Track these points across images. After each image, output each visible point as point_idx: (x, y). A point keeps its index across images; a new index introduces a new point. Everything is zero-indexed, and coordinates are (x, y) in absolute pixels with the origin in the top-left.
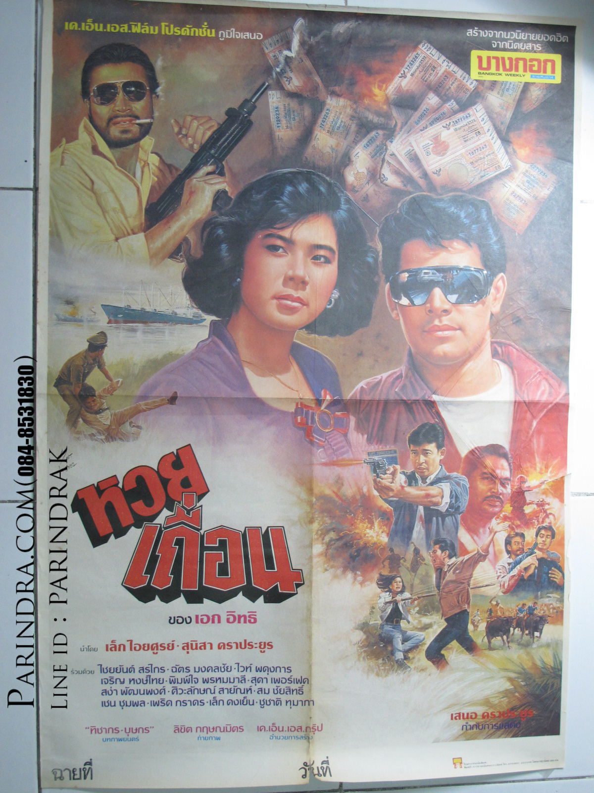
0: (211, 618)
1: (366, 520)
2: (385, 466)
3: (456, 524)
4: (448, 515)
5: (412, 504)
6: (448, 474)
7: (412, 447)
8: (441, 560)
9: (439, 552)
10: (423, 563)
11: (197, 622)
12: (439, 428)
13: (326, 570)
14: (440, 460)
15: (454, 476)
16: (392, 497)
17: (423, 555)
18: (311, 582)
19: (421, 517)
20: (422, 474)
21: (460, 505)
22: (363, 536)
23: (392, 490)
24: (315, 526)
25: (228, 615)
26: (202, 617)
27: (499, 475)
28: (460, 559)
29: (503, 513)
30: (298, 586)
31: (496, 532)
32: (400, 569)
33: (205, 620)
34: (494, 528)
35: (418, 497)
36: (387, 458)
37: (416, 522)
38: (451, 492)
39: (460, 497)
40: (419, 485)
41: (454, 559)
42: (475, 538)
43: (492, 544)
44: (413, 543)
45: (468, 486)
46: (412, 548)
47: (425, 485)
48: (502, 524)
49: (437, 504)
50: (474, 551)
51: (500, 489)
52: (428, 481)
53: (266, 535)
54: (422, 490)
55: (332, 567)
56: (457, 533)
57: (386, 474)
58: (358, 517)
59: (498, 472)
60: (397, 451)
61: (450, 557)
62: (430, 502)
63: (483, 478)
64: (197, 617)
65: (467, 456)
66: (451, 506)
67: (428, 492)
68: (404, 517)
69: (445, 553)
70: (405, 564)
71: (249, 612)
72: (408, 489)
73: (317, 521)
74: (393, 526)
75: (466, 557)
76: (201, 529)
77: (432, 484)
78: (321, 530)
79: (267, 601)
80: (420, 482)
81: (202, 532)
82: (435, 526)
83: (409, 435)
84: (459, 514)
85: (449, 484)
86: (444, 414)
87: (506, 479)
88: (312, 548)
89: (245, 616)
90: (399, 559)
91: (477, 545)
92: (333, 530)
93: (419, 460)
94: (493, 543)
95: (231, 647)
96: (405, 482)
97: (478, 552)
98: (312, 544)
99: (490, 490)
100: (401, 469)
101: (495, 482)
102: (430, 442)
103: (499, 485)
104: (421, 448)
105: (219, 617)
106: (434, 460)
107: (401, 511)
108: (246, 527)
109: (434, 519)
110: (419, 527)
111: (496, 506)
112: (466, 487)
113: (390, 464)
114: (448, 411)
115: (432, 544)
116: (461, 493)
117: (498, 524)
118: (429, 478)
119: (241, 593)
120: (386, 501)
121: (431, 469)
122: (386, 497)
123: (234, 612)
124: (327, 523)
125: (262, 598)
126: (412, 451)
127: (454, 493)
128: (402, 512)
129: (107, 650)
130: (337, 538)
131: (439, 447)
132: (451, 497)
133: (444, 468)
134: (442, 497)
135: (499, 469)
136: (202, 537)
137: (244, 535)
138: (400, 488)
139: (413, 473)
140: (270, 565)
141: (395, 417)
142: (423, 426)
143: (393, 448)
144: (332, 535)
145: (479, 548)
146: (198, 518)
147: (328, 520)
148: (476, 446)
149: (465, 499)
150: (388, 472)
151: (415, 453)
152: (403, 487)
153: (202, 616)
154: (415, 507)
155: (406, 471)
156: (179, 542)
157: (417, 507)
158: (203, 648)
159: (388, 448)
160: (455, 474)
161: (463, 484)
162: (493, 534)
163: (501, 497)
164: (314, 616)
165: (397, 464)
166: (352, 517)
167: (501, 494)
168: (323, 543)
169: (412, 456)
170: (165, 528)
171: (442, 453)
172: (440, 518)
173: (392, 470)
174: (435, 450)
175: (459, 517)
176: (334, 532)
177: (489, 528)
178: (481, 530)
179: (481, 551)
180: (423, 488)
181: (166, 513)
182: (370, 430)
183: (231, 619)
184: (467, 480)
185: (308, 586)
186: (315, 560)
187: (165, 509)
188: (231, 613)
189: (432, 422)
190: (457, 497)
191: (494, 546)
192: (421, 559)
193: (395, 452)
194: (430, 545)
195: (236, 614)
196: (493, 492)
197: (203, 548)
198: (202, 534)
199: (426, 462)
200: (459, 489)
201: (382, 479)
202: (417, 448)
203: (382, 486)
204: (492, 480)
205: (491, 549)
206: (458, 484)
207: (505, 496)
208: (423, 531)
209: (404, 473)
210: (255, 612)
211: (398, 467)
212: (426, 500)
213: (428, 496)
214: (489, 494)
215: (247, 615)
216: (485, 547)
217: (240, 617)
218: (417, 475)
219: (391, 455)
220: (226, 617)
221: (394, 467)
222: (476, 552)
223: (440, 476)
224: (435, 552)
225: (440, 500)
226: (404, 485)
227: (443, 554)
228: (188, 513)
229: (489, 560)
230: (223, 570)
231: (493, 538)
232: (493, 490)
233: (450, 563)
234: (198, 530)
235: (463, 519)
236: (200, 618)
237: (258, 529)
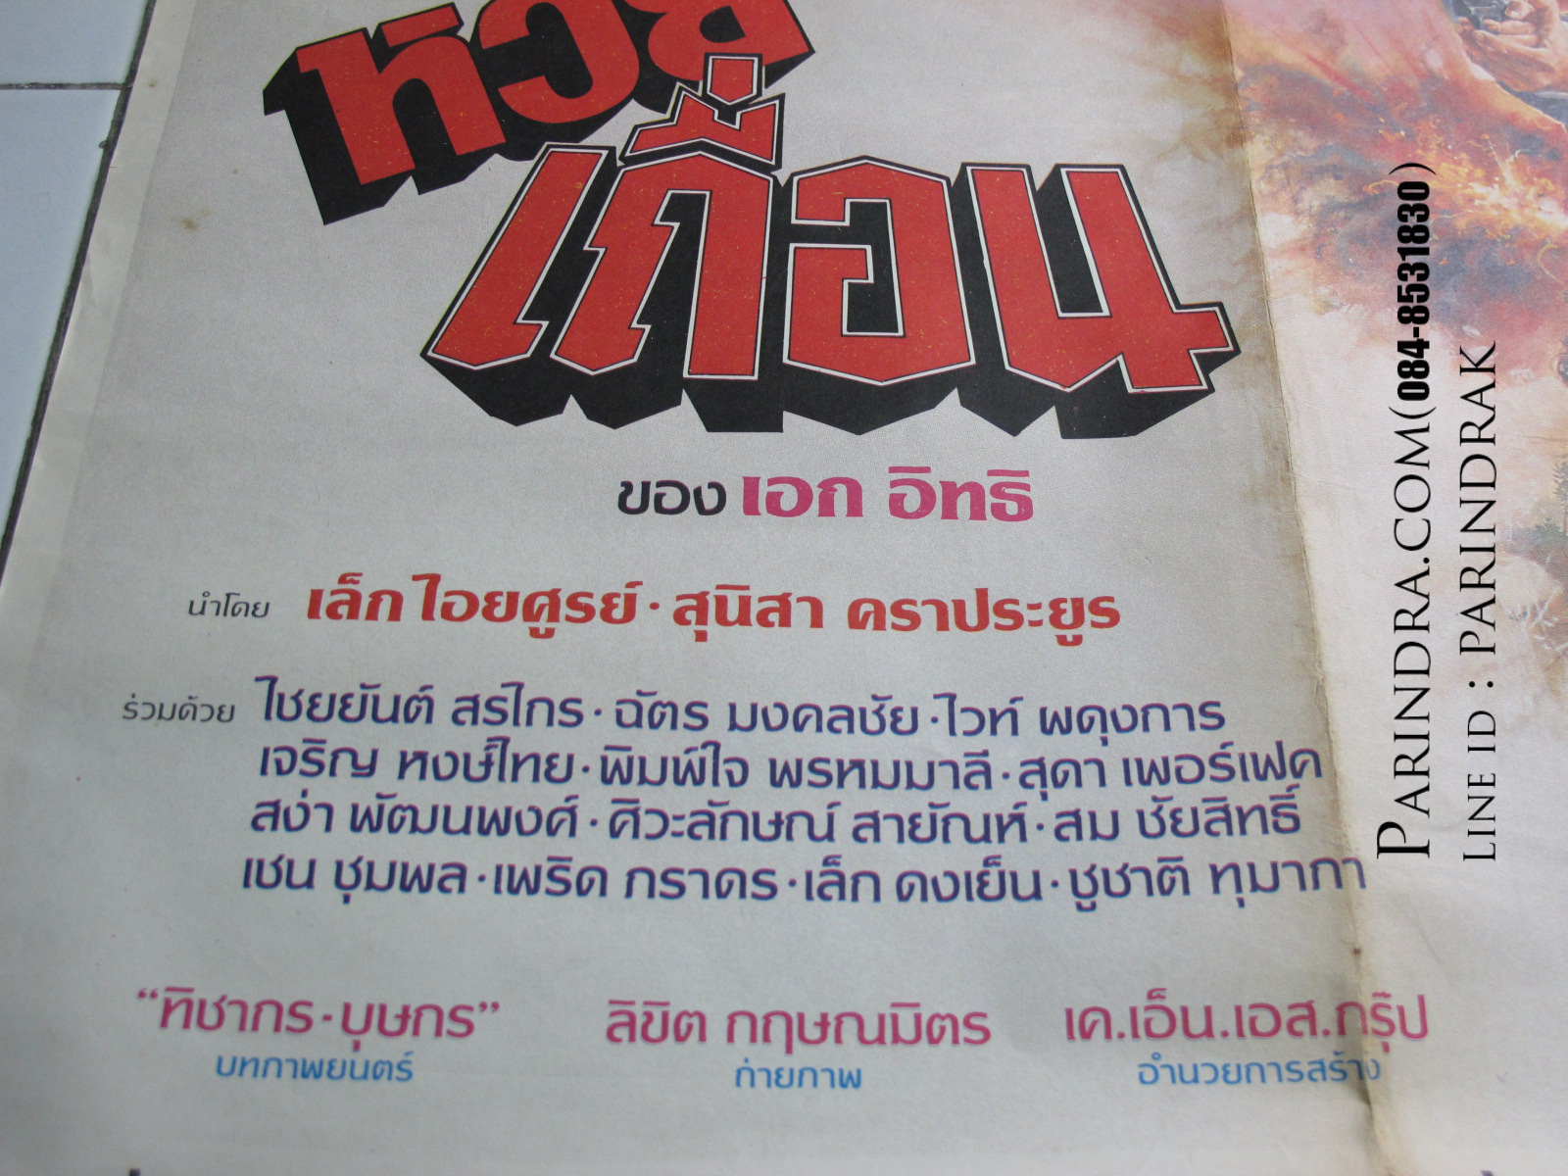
0: (816, 492)
1: (1463, 155)
11: (750, 508)
13: (1327, 306)
18: (1269, 342)
22: (1460, 202)
24: (1257, 151)
25: (894, 484)
26: (775, 488)
30: (1210, 363)
33: (789, 498)
53: (1051, 194)
55: (1353, 299)
58: (1426, 141)
64: (751, 485)
71: (991, 473)
73: (1258, 138)
76: (779, 166)
78: (1285, 167)
79: (1071, 429)
81: (782, 176)
88: (1254, 223)
89: (975, 489)
92: (1336, 172)
95: (915, 621)
98: (1252, 209)
105: (854, 490)
108: (964, 166)
119: (954, 396)
123: (927, 470)
124: (1301, 148)
125: (1049, 420)
129: (313, 613)
130: (1355, 199)
136: (783, 193)
137: (959, 189)
140: (1078, 294)
144: (1329, 190)
146: (769, 129)
147: (1308, 142)
153: (772, 482)
156: (686, 210)
158: (774, 617)
164: (1307, 473)
166: (1402, 140)
168: (1297, 213)
170: (628, 161)
176: (1337, 178)
181: (635, 114)
183: (913, 500)
185: (1260, 359)
186: (1273, 266)
187: (633, 104)
188: (908, 475)
195: (933, 480)
197: (784, 233)
198: (782, 182)
210: (1026, 474)
215: (987, 483)
217: (951, 491)
220: (886, 492)
228: (728, 114)
230: (872, 308)
234: (767, 169)
236: (764, 489)
237: (1016, 173)
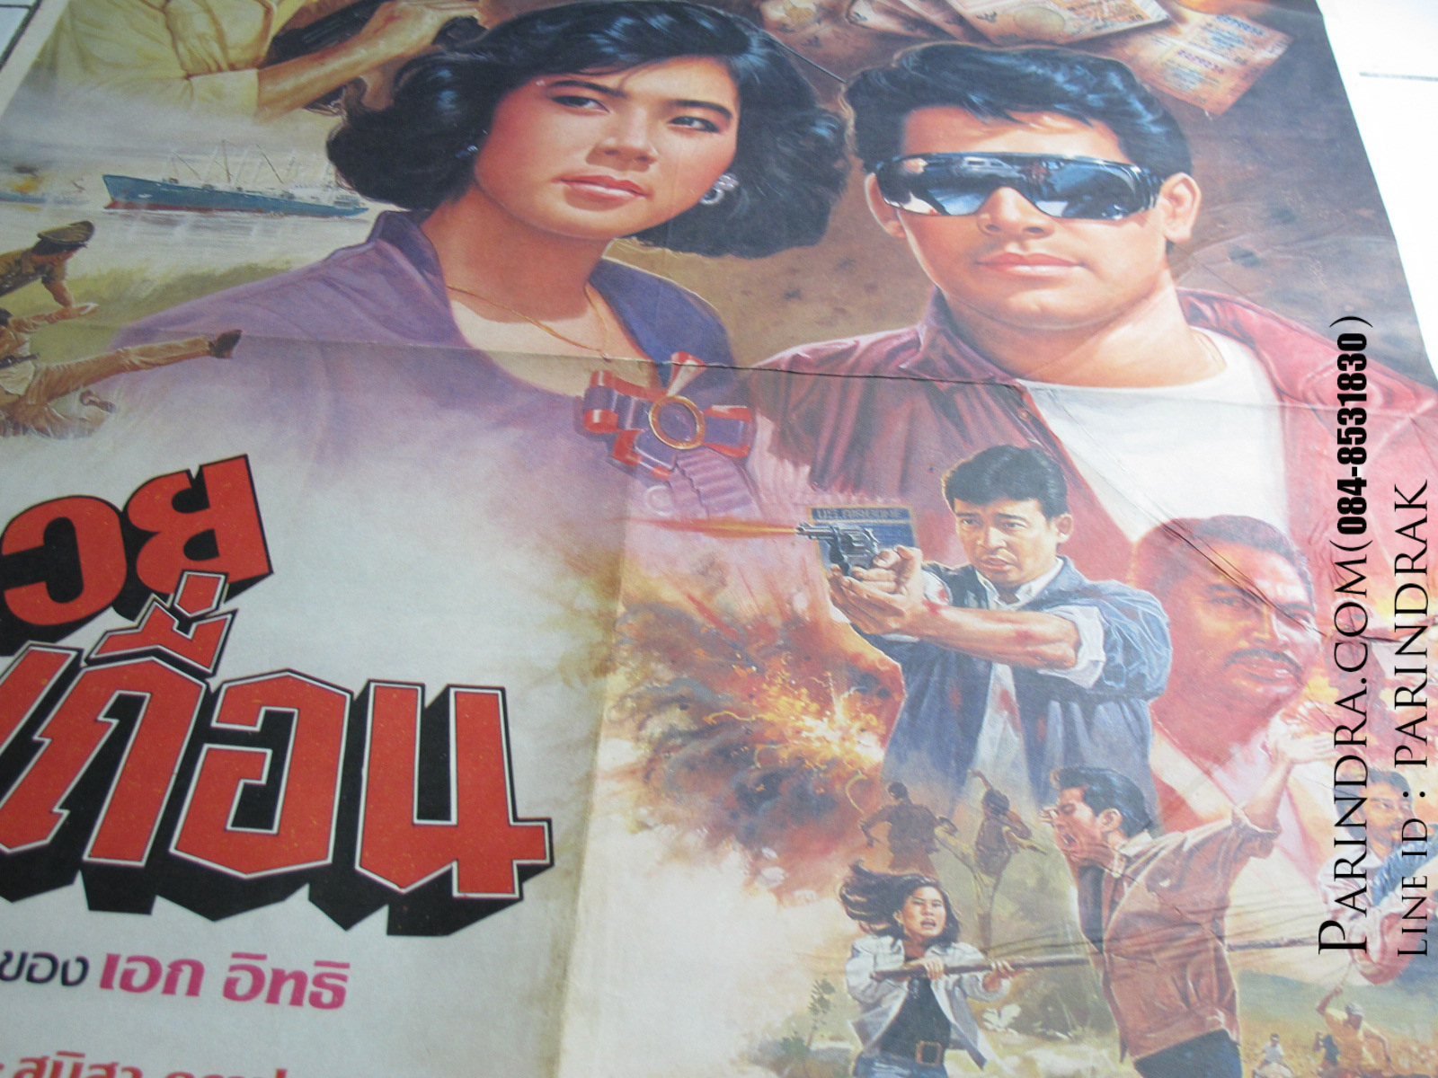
0: (165, 971)
1: (804, 691)
2: (869, 546)
3: (1135, 726)
4: (1102, 700)
5: (968, 659)
6: (1087, 582)
7: (959, 506)
8: (1094, 838)
9: (1083, 812)
10: (1025, 842)
11: (106, 983)
12: (1044, 463)
13: (643, 826)
14: (1059, 545)
15: (1112, 589)
16: (897, 631)
17: (1023, 818)
18: (579, 857)
19: (1005, 695)
20: (1000, 577)
21: (1145, 670)
22: (789, 733)
23: (898, 613)
24: (617, 682)
25: (233, 968)
26: (132, 966)
27: (1270, 594)
28: (1171, 840)
29: (1309, 705)
30: (527, 873)
31: (1293, 763)
32: (932, 857)
33: (141, 974)
34: (1282, 746)
35: (991, 638)
36: (873, 527)
37: (989, 712)
38: (1107, 633)
39: (1141, 649)
40: (993, 606)
41: (1143, 840)
43: (1284, 800)
44: (980, 775)
45: (1164, 620)
46: (977, 792)
47: (1010, 607)
48: (1309, 739)
49: (1060, 663)
50: (1220, 817)
51: (1282, 631)
52: (1022, 597)
53: (436, 715)
54: (1001, 620)
55: (667, 819)
57: (872, 566)
58: (774, 676)
59: (1264, 585)
60: (911, 513)
61: (1129, 831)
62: (1034, 655)
63: (1217, 601)
64: (112, 961)
65: (1147, 541)
66: (1111, 671)
67: (1024, 627)
68: (941, 693)
69: (1109, 817)
70: (951, 841)
71: (318, 964)
72: (951, 614)
73: (622, 670)
74: (901, 715)
75: (1193, 837)
76: (214, 673)
77: (1036, 605)
78: (639, 697)
79: (396, 927)
80: (993, 597)
81: (214, 683)
82: (1060, 729)
83: (948, 474)
84: (1146, 698)
85: (1096, 609)
86: (1056, 425)
87: (1296, 605)
88: (595, 748)
89: (300, 978)
90: (931, 823)
91: (1231, 800)
92: (682, 702)
93: (986, 541)
94: (1290, 796)
96: (942, 594)
97: (1236, 821)
98: (597, 735)
99: (1246, 633)
100: (925, 557)
101: (1258, 612)
102: (1019, 496)
103: (1275, 622)
104: (991, 509)
105: (198, 970)
106: (1036, 544)
107: (930, 674)
108: (369, 682)
109: (1055, 706)
110: (1000, 726)
111: (1276, 681)
112: (1158, 622)
113: (888, 542)
114: (1071, 418)
115: (1054, 783)
116: (1142, 638)
117: (1296, 736)
118: (1024, 588)
119: (304, 892)
120: (877, 641)
121: (1029, 563)
122: (873, 630)
123: (262, 957)
124: (658, 680)
125: (381, 917)
126: (959, 515)
127: (1115, 636)
128: (935, 678)
130: (694, 728)
131: (1050, 511)
132: (1109, 647)
133: (1071, 563)
134: (1077, 646)
135: (1263, 576)
136: (211, 698)
137: (359, 705)
138: (925, 609)
139: (969, 573)
140: (434, 804)
141: (900, 427)
142: (991, 454)
143: (896, 503)
144: (677, 718)
145: (1238, 811)
146: (213, 641)
147: (664, 673)
148: (1176, 516)
149: (1159, 657)
150: (881, 563)
151: (969, 522)
152: (933, 608)
153: (131, 960)
154: (981, 667)
155: (941, 566)
156: (126, 710)
157: (989, 666)
159: (880, 502)
160: (1112, 585)
161: (1144, 613)
162: (1281, 769)
163: (1289, 653)
164: (579, 982)
165: (910, 543)
166: (752, 675)
167: (1286, 645)
168: (638, 739)
169: (960, 527)
170: (90, 662)
171: (1062, 528)
172: (1075, 707)
173: (893, 557)
174: (1041, 519)
175: (1146, 708)
176: (683, 708)
177: (1264, 747)
178: (1236, 750)
179: (1246, 821)
180: (1004, 616)
182: (821, 453)
183: (245, 983)
184: (1158, 603)
185: (568, 873)
186: (602, 788)
187: (111, 612)
188: (247, 961)
189: (1020, 443)
190: (1128, 647)
191: (1293, 805)
192: (1015, 830)
193: (904, 514)
194: (1047, 785)
195: (266, 968)
196: (1258, 640)
197: (204, 733)
198: (213, 688)
199: (1010, 546)
200: (1135, 628)
201: (860, 579)
202: (979, 511)
203: (860, 599)
204: (1247, 606)
205: (1284, 815)
206: (1132, 615)
207: (1303, 651)
208: (1016, 741)
209: (936, 570)
210: (346, 966)
211: (915, 553)
212: (1018, 649)
213: (1024, 637)
214: (1243, 644)
215: (311, 972)
216: (1260, 810)
217: (279, 977)
218: (981, 579)
219: (891, 522)
220: (224, 974)
221: (899, 552)
222: (1228, 822)
224: (1066, 810)
225: (1071, 652)
226: (937, 601)
227: (1101, 819)
228: (185, 624)
229: (1286, 853)
230: (257, 807)
231: (1285, 780)
232: (1256, 634)
233: (1131, 850)
234: (202, 676)
235: (1161, 713)
236: (122, 966)
237: (410, 691)
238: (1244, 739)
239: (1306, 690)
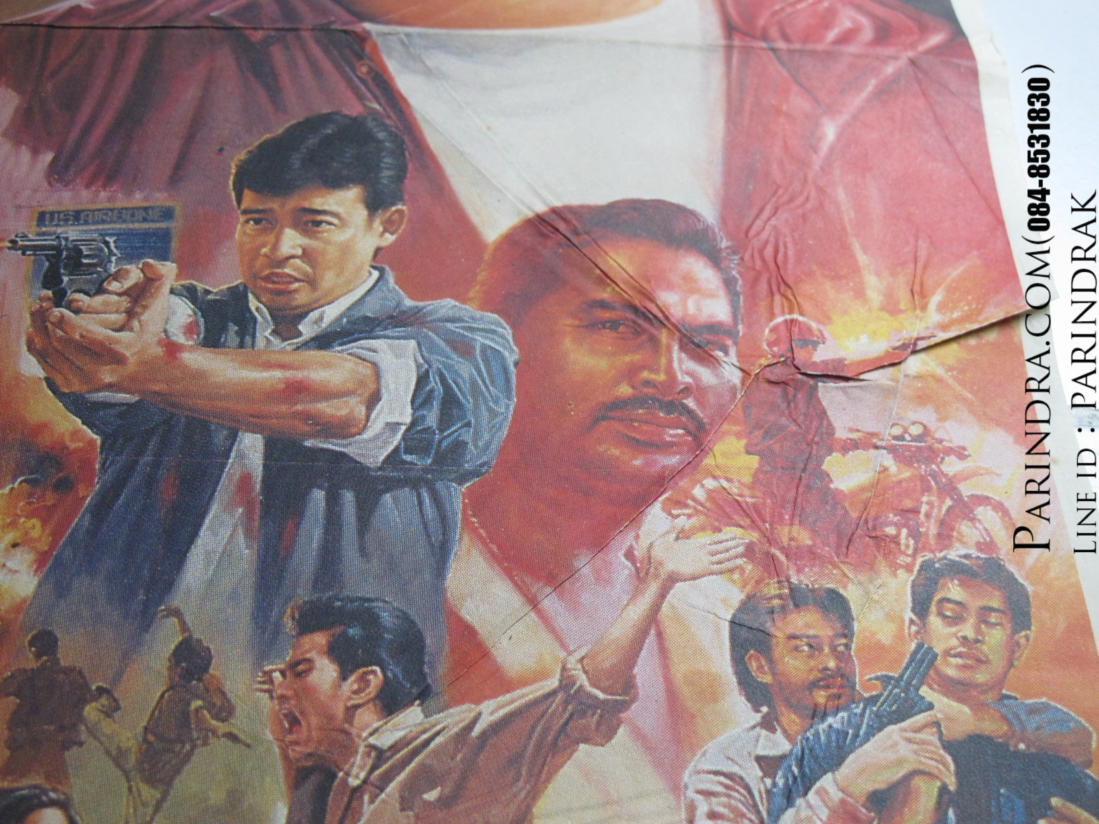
2: (104, 262)
3: (434, 526)
4: (392, 485)
5: (205, 425)
6: (408, 303)
7: (249, 199)
8: (331, 718)
9: (325, 672)
10: (222, 728)
12: (381, 135)
14: (378, 250)
15: (443, 313)
16: (110, 387)
17: (228, 687)
19: (245, 481)
20: (281, 301)
21: (467, 436)
23: (118, 359)
27: (676, 313)
28: (454, 717)
29: (710, 483)
31: (672, 579)
32: (71, 755)
34: (657, 553)
35: (245, 392)
36: (119, 235)
37: (215, 509)
38: (422, 380)
39: (468, 403)
40: (260, 343)
41: (412, 717)
42: (550, 603)
43: (651, 639)
44: (177, 613)
45: (511, 357)
46: (166, 638)
47: (288, 345)
48: (705, 538)
49: (344, 428)
50: (542, 675)
51: (684, 367)
52: (307, 329)
54: (268, 366)
56: (440, 570)
57: (101, 290)
59: (670, 300)
60: (178, 212)
61: (390, 702)
62: (306, 417)
63: (594, 326)
65: (510, 240)
66: (416, 438)
67: (300, 375)
68: (150, 481)
69: (363, 679)
70: (107, 727)
72: (197, 359)
74: (81, 519)
75: (491, 711)
77: (324, 341)
80: (264, 331)
82: (318, 534)
83: (242, 155)
84: (461, 480)
85: (412, 343)
86: (407, 83)
87: (714, 328)
90: (81, 693)
91: (564, 646)
93: (275, 247)
94: (660, 635)
96: (190, 330)
97: (567, 682)
99: (630, 373)
100: (179, 276)
101: (654, 341)
102: (336, 183)
103: (675, 352)
104: (293, 202)
106: (346, 250)
107: (140, 452)
109: (319, 495)
110: (226, 533)
111: (666, 447)
112: (503, 358)
113: (131, 255)
114: (429, 72)
115: (289, 625)
116: (473, 383)
117: (683, 535)
118: (314, 315)
120: (77, 405)
121: (328, 280)
122: (77, 386)
126: (245, 212)
127: (434, 383)
128: (147, 458)
131: (374, 204)
132: (421, 398)
133: (391, 278)
134: (373, 399)
135: (670, 287)
138: (159, 351)
139: (238, 296)
141: (190, 94)
142: (312, 124)
143: (161, 199)
145: (572, 662)
148: (558, 203)
149: (493, 414)
150: (115, 286)
151: (257, 222)
152: (172, 349)
154: (220, 438)
155: (200, 286)
157: (233, 436)
159: (138, 199)
160: (446, 305)
161: (484, 348)
162: (653, 588)
163: (690, 403)
165: (163, 257)
167: (687, 390)
169: (242, 230)
171: (388, 226)
172: (348, 497)
173: (135, 275)
174: (362, 213)
175: (457, 496)
177: (629, 555)
178: (584, 564)
179: (583, 680)
180: (274, 358)
182: (74, 134)
184: (508, 332)
189: (353, 109)
190: (450, 403)
191: (663, 651)
192: (210, 706)
193: (167, 214)
194: (278, 628)
196: (647, 383)
199: (307, 255)
200: (465, 369)
201: (77, 311)
202: (274, 204)
203: (69, 341)
204: (638, 332)
205: (645, 671)
206: (463, 348)
207: (712, 399)
208: (246, 554)
209: (191, 294)
211: (168, 270)
212: (284, 408)
213: (296, 390)
214: (625, 390)
216: (608, 660)
218: (253, 303)
219: (146, 225)
221: (145, 269)
222: (553, 683)
223: (369, 310)
224: (299, 669)
225: (361, 411)
226: (181, 339)
227: (351, 683)
229: (638, 734)
231: (656, 608)
232: (645, 374)
233: (385, 740)
235: (477, 502)
238: (600, 543)
239: (708, 461)
